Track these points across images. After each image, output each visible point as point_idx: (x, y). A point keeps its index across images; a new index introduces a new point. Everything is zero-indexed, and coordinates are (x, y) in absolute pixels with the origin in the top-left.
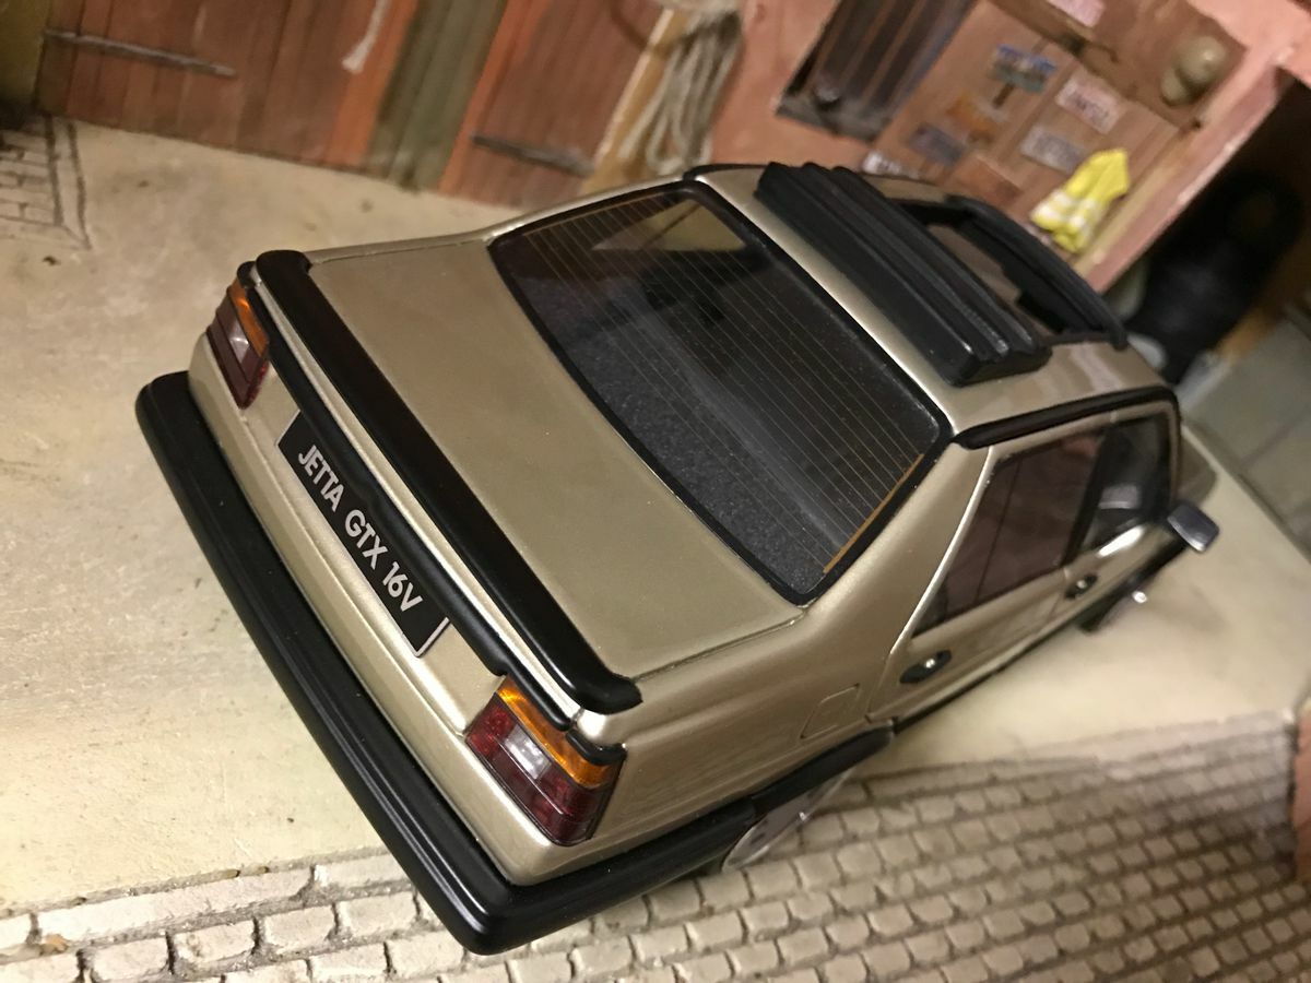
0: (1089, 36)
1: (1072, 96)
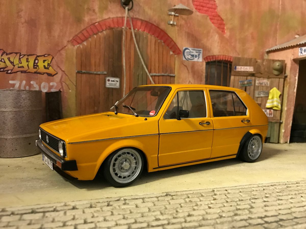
0: (254, 72)
1: (258, 83)
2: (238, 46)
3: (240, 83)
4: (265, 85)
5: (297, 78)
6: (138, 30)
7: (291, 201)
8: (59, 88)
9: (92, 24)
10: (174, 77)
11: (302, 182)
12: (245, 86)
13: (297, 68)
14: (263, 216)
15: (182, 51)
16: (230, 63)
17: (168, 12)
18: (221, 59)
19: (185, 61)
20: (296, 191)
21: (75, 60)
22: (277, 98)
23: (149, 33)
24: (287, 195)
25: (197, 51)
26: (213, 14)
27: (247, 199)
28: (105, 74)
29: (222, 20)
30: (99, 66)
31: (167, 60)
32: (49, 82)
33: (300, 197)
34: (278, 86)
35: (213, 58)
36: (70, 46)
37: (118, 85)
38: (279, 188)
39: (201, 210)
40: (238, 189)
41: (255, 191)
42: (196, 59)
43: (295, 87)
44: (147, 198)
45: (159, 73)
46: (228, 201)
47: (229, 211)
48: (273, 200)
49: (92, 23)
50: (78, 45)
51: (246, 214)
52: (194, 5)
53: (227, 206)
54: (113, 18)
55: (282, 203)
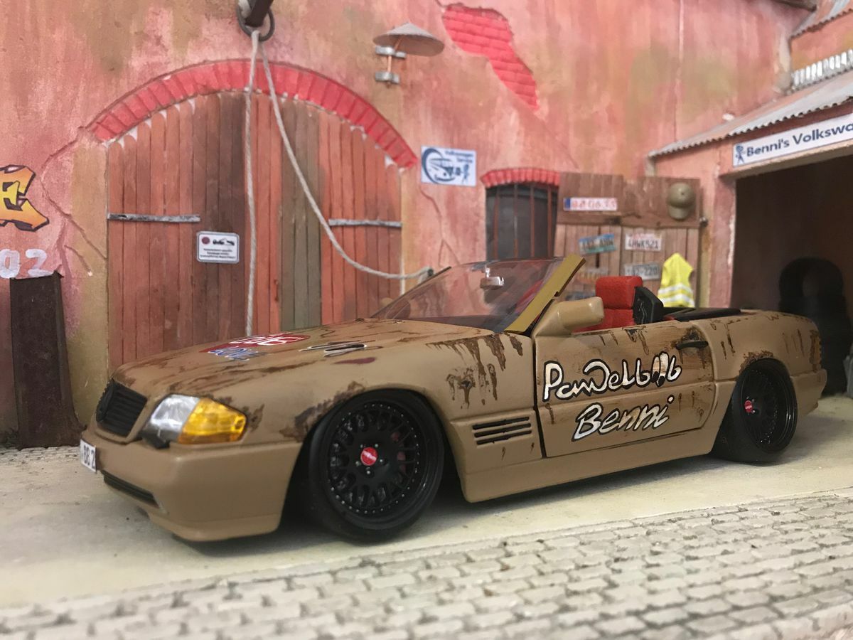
0: (619, 214)
1: (632, 243)
2: (574, 142)
3: (581, 244)
4: (651, 247)
5: (732, 226)
6: (291, 96)
7: (725, 559)
8: (55, 267)
9: (154, 79)
10: (399, 229)
11: (756, 508)
12: (596, 251)
13: (733, 201)
14: (642, 608)
15: (419, 156)
16: (554, 188)
17: (375, 46)
18: (529, 179)
19: (429, 184)
20: (737, 533)
21: (102, 183)
22: (682, 282)
23: (322, 105)
24: (712, 546)
25: (461, 157)
26: (502, 54)
27: (600, 564)
28: (193, 223)
29: (528, 70)
30: (177, 198)
31: (376, 182)
32: (21, 247)
33: (749, 548)
34: (684, 249)
35: (505, 177)
36: (86, 142)
37: (233, 255)
38: (690, 528)
39: (461, 601)
40: (574, 536)
41: (625, 538)
42: (458, 180)
43: (728, 251)
44: (300, 576)
45: (354, 218)
46: (544, 570)
47: (545, 601)
48: (674, 561)
49: (155, 76)
50: (112, 138)
51: (593, 607)
52: (447, 28)
53: (539, 587)
54: (215, 62)
55: (698, 567)
